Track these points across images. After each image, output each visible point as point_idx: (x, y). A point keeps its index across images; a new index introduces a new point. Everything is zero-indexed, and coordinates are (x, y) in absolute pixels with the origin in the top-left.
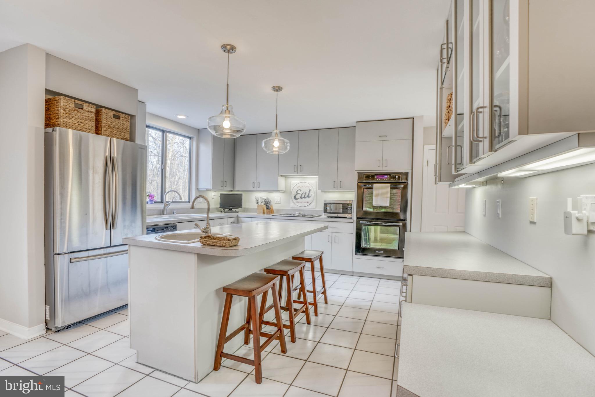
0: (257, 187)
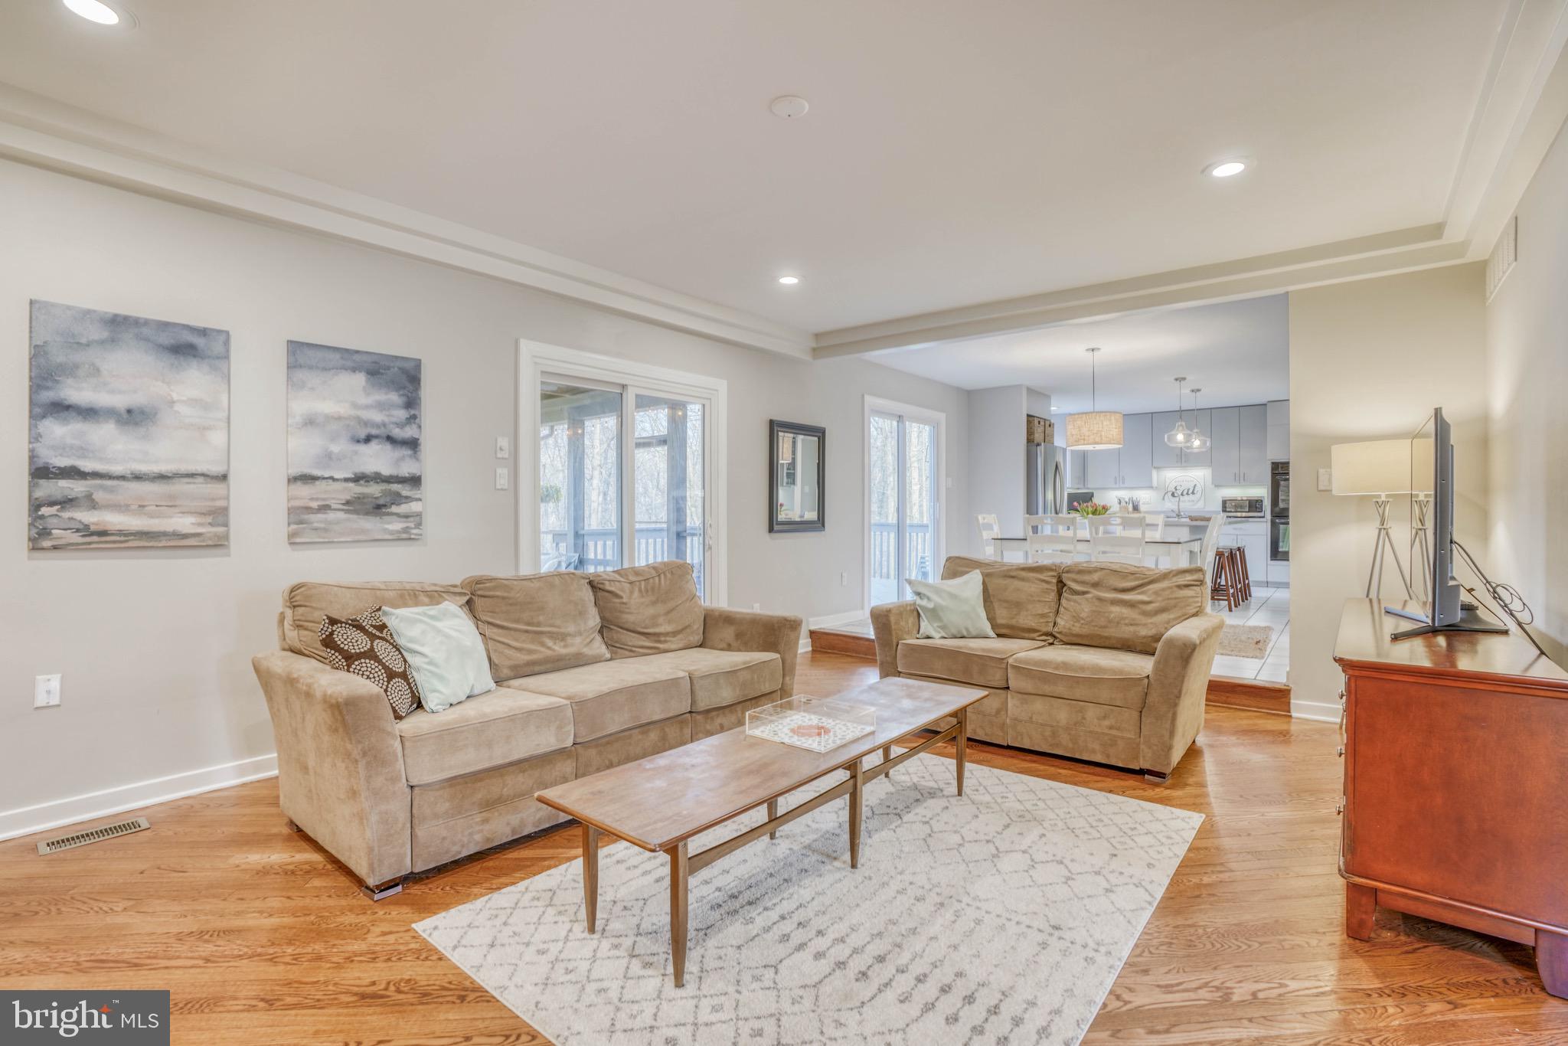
0: (1119, 483)
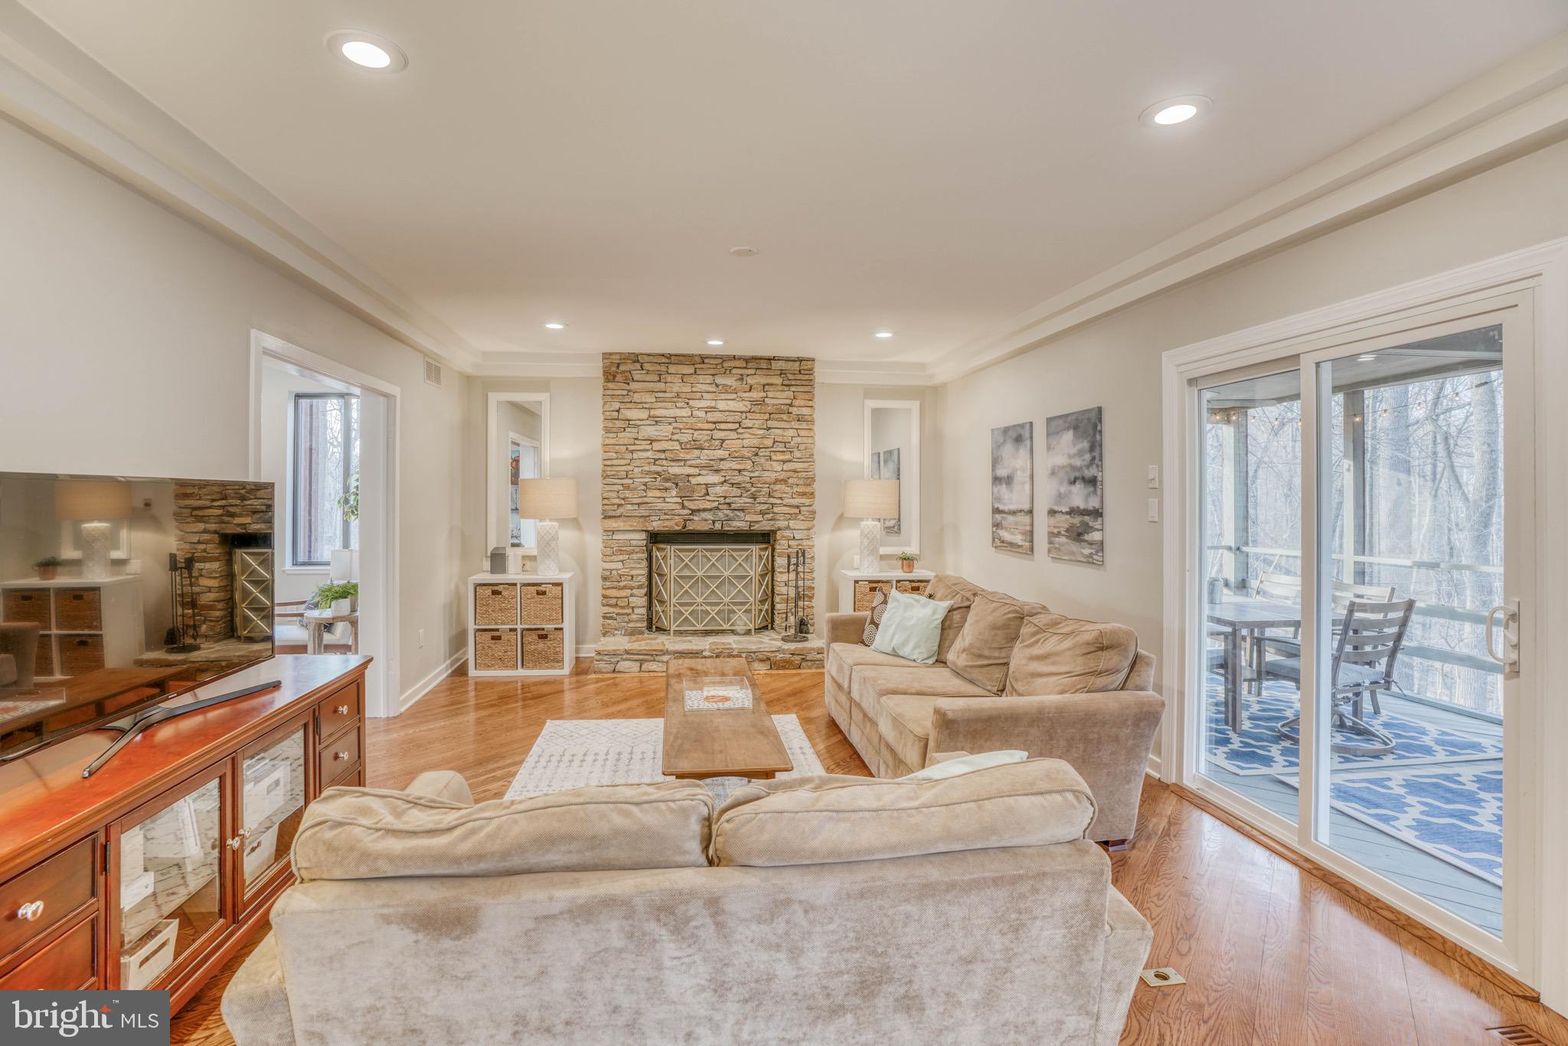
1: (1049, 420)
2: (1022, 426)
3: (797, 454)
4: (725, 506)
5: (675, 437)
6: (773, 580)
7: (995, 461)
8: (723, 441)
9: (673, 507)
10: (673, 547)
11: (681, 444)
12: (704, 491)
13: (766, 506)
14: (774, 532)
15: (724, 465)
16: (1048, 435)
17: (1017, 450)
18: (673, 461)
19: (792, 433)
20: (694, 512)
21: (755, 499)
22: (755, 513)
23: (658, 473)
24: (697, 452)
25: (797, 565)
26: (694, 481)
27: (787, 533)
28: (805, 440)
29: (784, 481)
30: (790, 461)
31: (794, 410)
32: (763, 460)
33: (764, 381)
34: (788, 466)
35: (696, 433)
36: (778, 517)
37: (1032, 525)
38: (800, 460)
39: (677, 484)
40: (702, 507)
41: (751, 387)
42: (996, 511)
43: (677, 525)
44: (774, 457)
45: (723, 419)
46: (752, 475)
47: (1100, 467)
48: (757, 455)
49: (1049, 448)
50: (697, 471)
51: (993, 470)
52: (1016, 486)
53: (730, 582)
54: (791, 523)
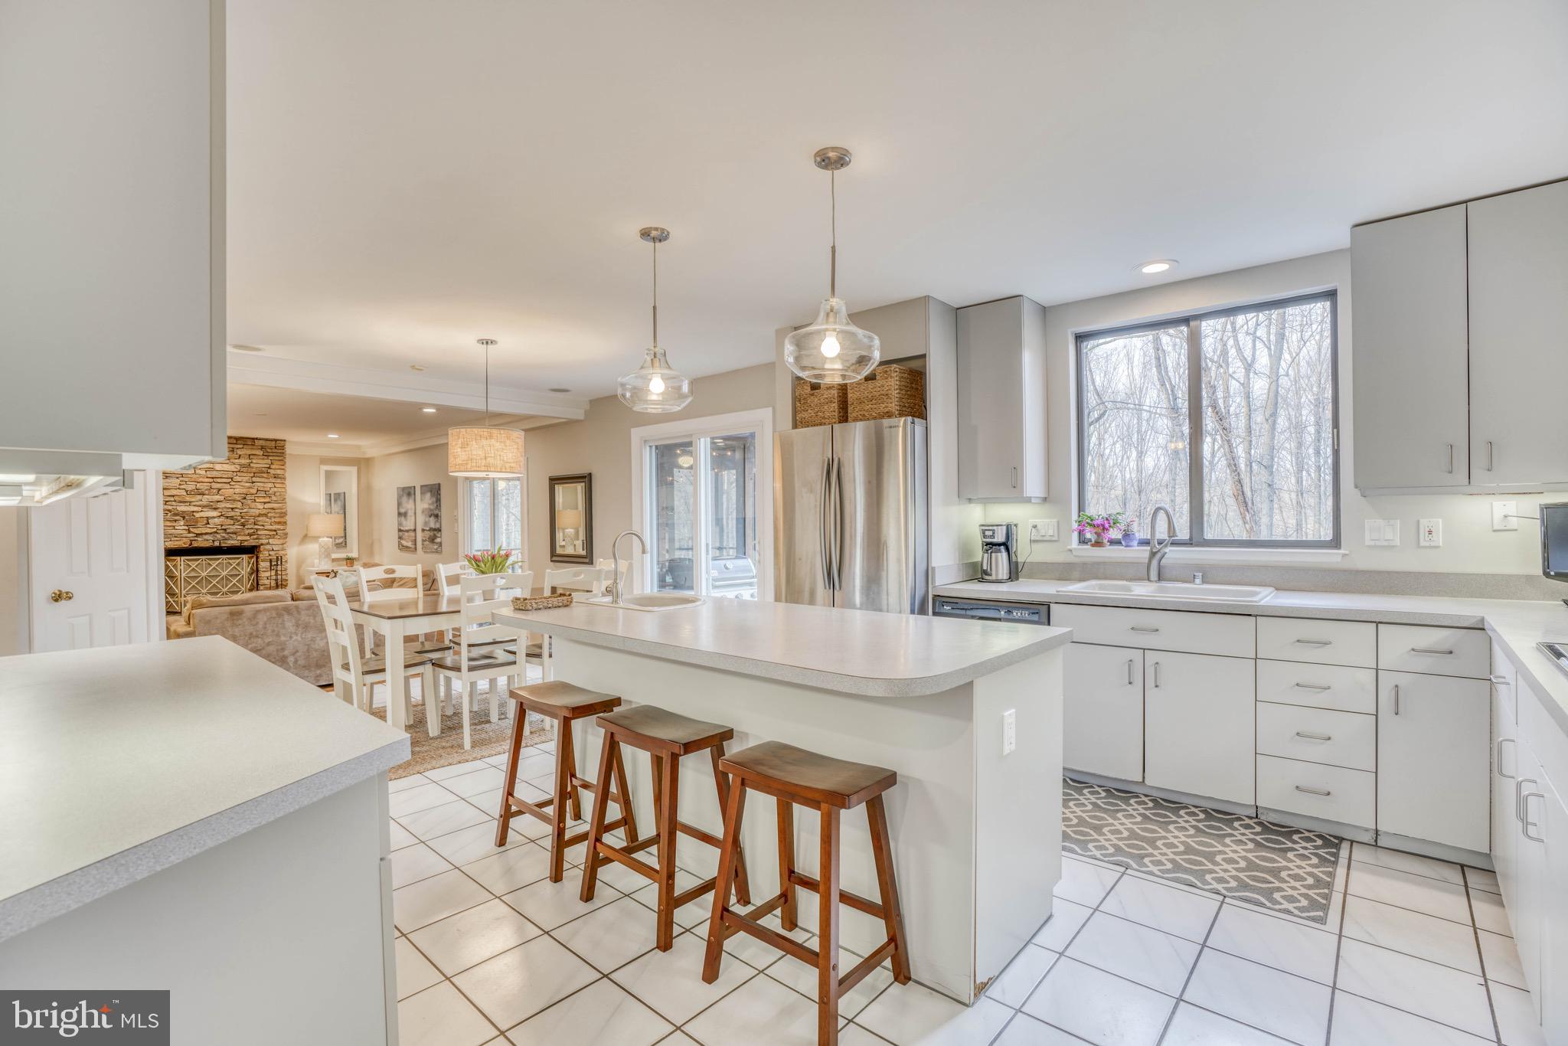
1: (422, 486)
2: (410, 488)
3: (274, 498)
4: (222, 531)
5: (182, 487)
6: (257, 577)
7: (399, 504)
8: (220, 489)
9: (182, 532)
10: (183, 558)
11: (187, 491)
12: (205, 522)
13: (253, 531)
14: (259, 546)
15: (219, 505)
16: (421, 493)
17: (409, 499)
18: (181, 502)
19: (270, 485)
20: (198, 535)
21: (244, 526)
22: (245, 535)
23: (169, 510)
24: (200, 497)
25: (277, 565)
26: (197, 515)
27: (268, 547)
28: (280, 490)
29: (265, 515)
30: (269, 502)
31: (272, 471)
32: (249, 502)
33: (249, 452)
34: (266, 506)
35: (198, 485)
36: (261, 537)
37: (416, 537)
38: (276, 502)
39: (184, 518)
40: (204, 532)
41: (240, 456)
42: (400, 530)
43: (184, 543)
44: (257, 500)
45: (220, 476)
46: (241, 511)
47: (440, 510)
48: (245, 498)
49: (422, 500)
50: (200, 509)
51: (398, 509)
52: (409, 518)
53: (227, 579)
54: (271, 541)
